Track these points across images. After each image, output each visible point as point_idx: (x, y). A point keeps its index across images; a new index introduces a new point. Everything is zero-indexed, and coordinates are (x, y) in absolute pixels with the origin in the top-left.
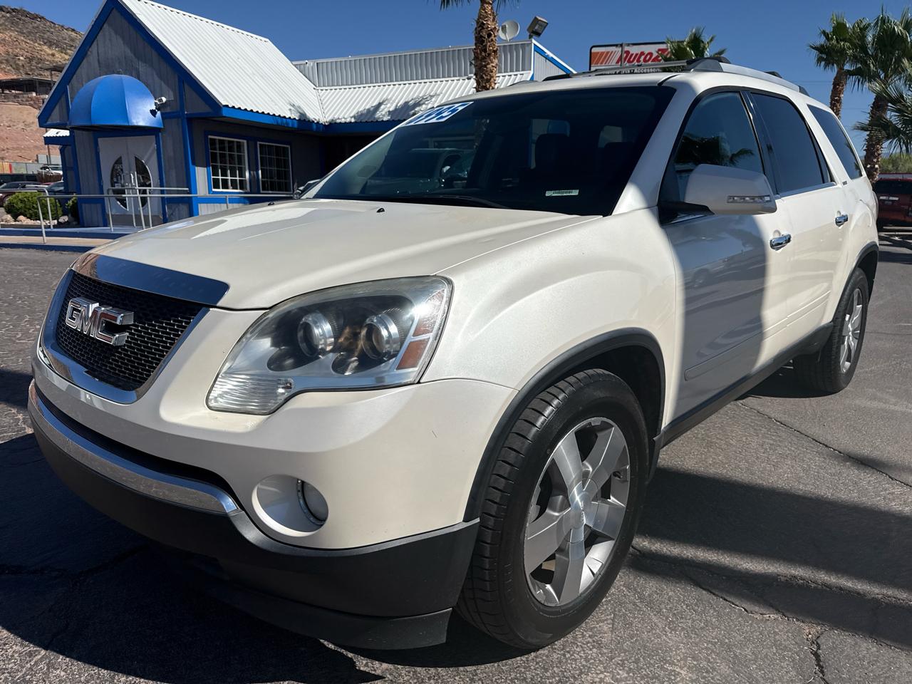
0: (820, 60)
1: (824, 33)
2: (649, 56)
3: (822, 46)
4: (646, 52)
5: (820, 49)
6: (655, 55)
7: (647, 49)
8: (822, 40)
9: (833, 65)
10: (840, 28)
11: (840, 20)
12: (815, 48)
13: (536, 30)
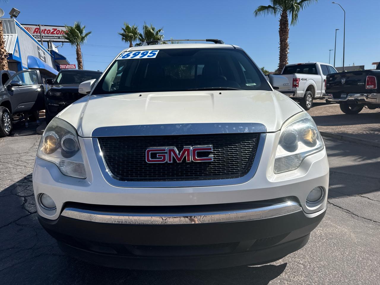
0: (123, 39)
1: (123, 29)
2: (49, 31)
3: (123, 34)
4: (47, 30)
5: (123, 35)
6: (52, 31)
7: (48, 28)
8: (122, 32)
9: (128, 41)
10: (128, 28)
11: (128, 25)
12: (121, 34)
13: (14, 14)
